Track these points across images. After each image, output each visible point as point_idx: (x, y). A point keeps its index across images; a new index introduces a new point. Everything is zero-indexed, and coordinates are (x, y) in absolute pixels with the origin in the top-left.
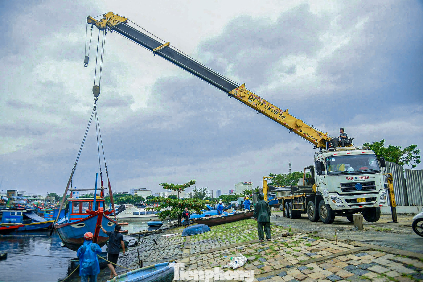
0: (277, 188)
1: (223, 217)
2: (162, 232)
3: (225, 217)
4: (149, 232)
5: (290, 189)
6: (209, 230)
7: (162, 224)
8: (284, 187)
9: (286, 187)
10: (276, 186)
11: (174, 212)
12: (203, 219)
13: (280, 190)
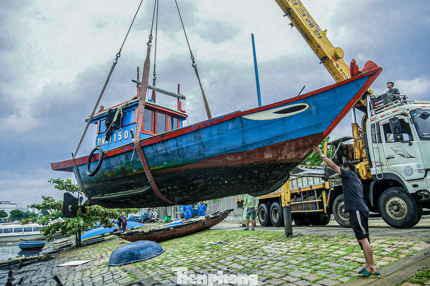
0: (304, 170)
1: (172, 228)
2: (53, 258)
3: (175, 227)
4: (28, 260)
5: (323, 172)
6: (161, 251)
7: (43, 245)
8: (315, 168)
9: (318, 169)
10: (302, 167)
11: (73, 224)
12: (138, 232)
13: (309, 174)
